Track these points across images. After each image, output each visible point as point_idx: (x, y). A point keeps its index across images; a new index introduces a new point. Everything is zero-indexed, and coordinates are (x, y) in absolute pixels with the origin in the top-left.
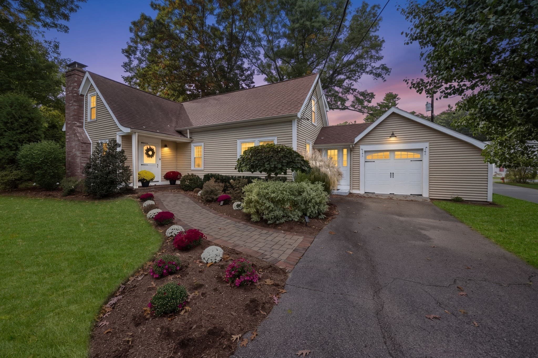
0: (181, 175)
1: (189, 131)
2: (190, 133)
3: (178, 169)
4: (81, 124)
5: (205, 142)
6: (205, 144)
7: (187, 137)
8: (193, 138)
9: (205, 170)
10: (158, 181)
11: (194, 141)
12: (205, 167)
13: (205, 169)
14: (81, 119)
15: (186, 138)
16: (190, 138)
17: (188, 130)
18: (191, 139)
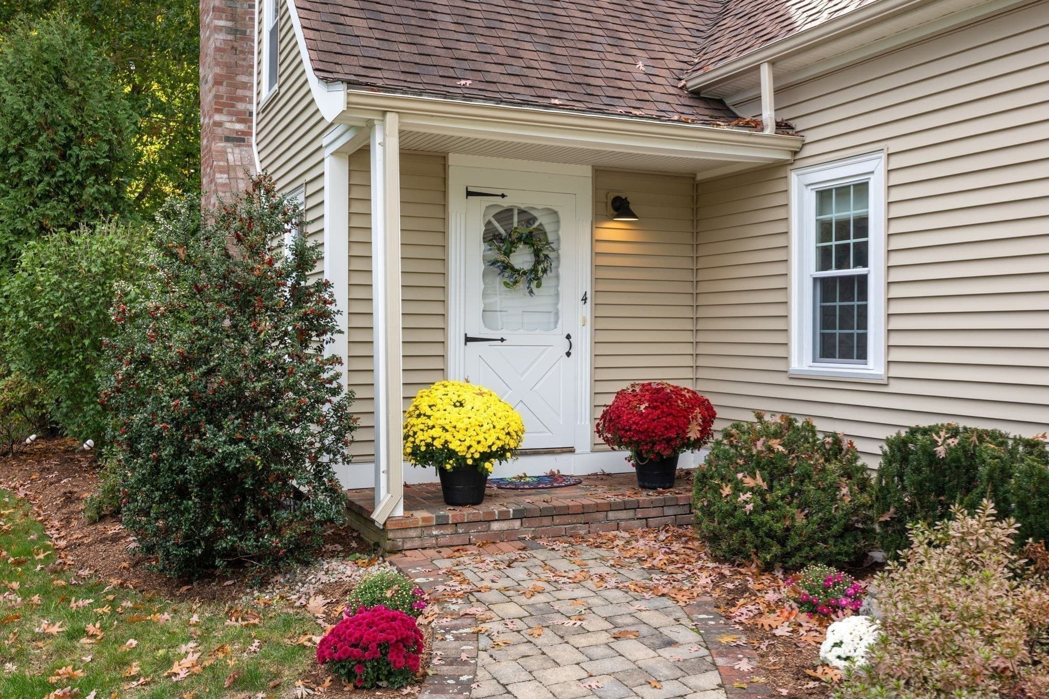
0: (709, 415)
1: (776, 78)
2: (779, 92)
3: (702, 374)
4: (239, 127)
5: (894, 146)
6: (896, 162)
7: (756, 125)
8: (799, 125)
9: (895, 387)
10: (571, 450)
11: (808, 151)
12: (896, 355)
13: (895, 371)
14: (242, 99)
15: (752, 136)
16: (783, 127)
17: (766, 75)
18: (791, 142)
